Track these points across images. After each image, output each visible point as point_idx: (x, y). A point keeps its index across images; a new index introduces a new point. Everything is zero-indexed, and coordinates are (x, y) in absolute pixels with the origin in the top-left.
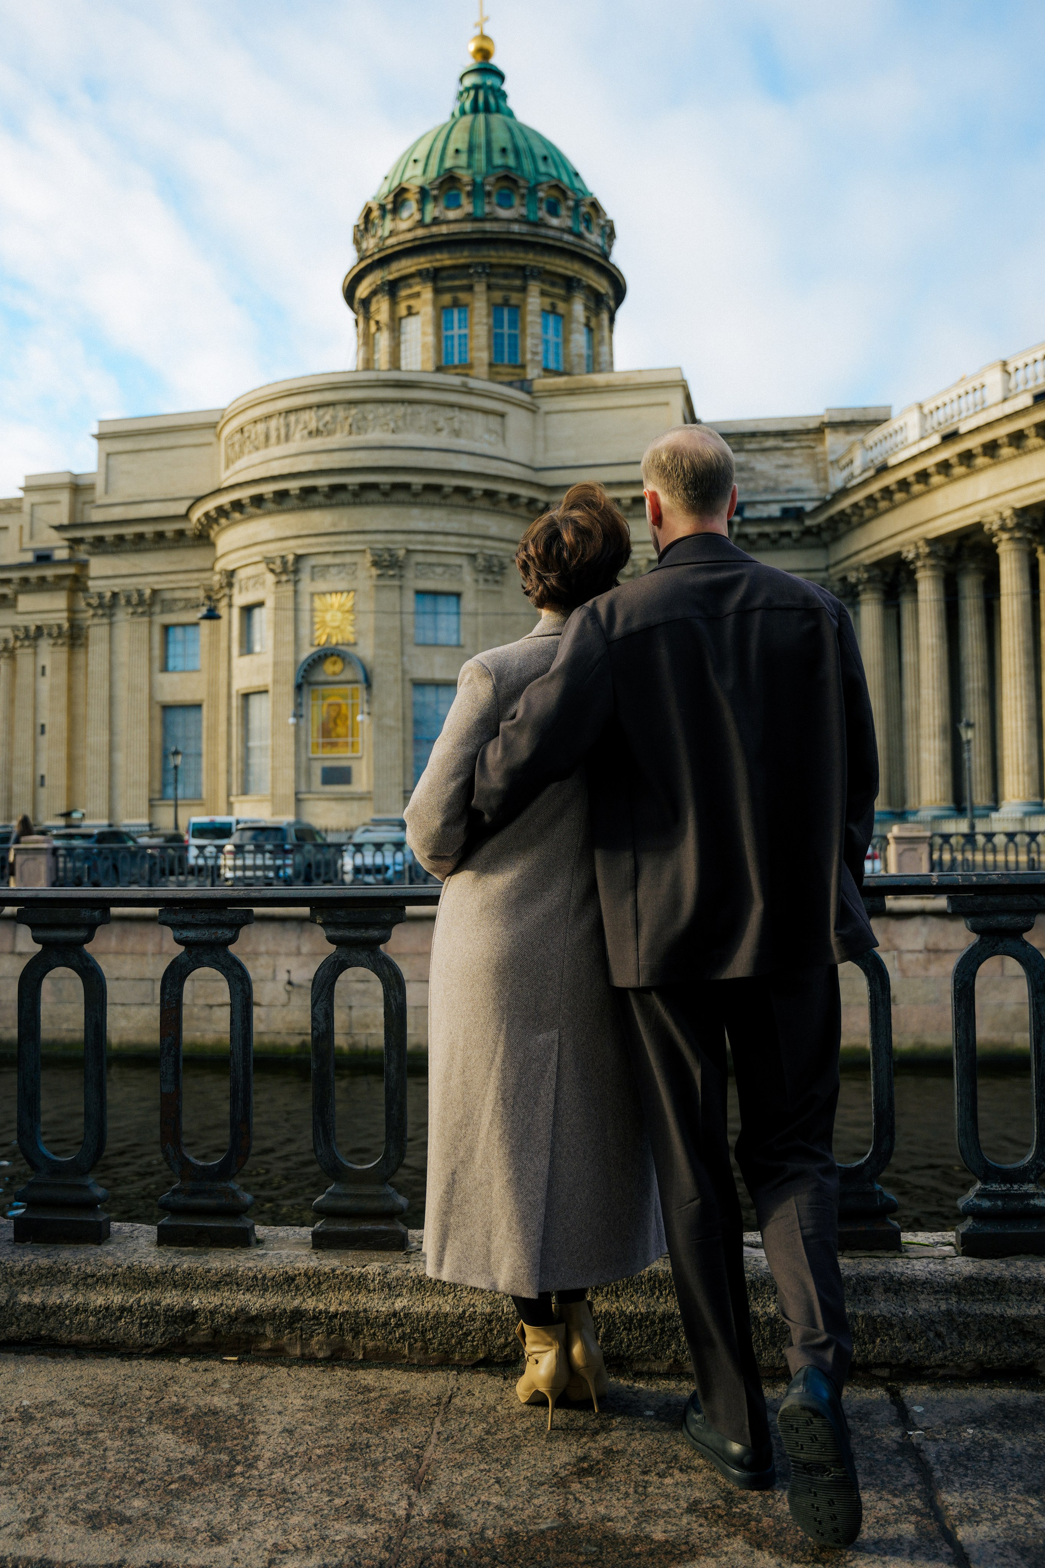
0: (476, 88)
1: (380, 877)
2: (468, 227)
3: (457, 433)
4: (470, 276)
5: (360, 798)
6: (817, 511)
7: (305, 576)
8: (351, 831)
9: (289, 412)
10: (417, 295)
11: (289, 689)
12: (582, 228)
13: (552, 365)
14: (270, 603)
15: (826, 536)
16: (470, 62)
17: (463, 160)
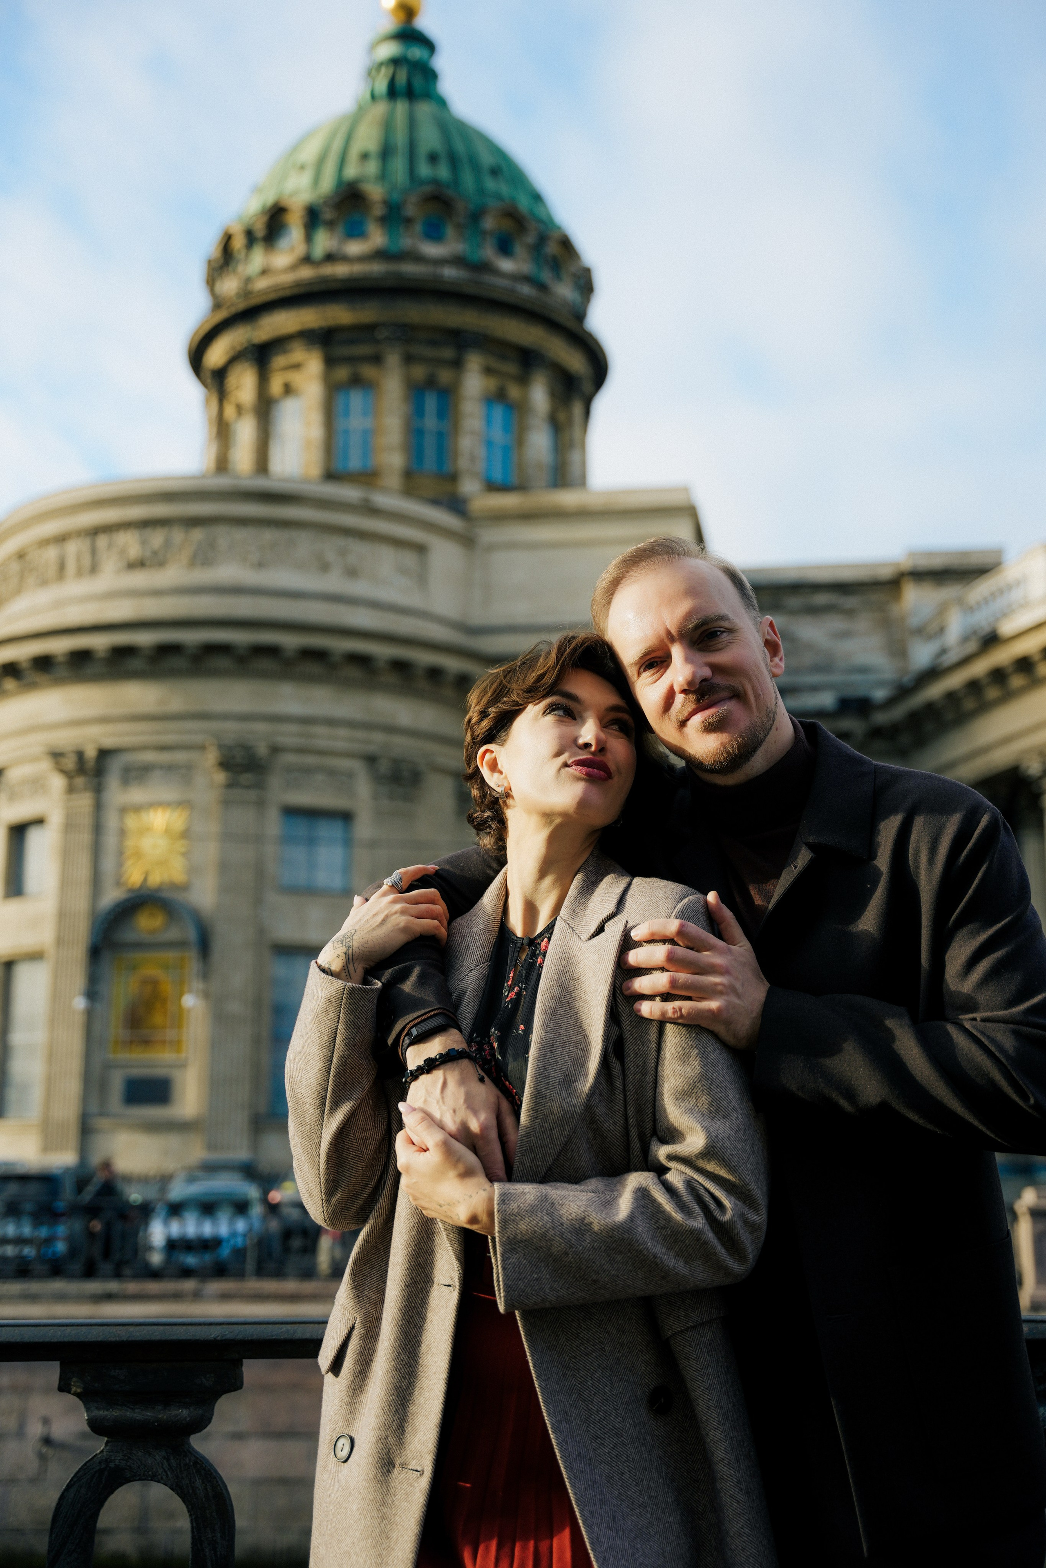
0: (395, 62)
1: (208, 1258)
2: (377, 268)
3: (352, 573)
4: (377, 342)
5: (182, 1127)
6: (891, 702)
7: (113, 782)
8: (165, 1180)
9: (95, 532)
10: (297, 366)
11: (78, 952)
12: (546, 276)
13: (498, 475)
14: (56, 820)
15: (905, 739)
16: (388, 24)
17: (372, 167)
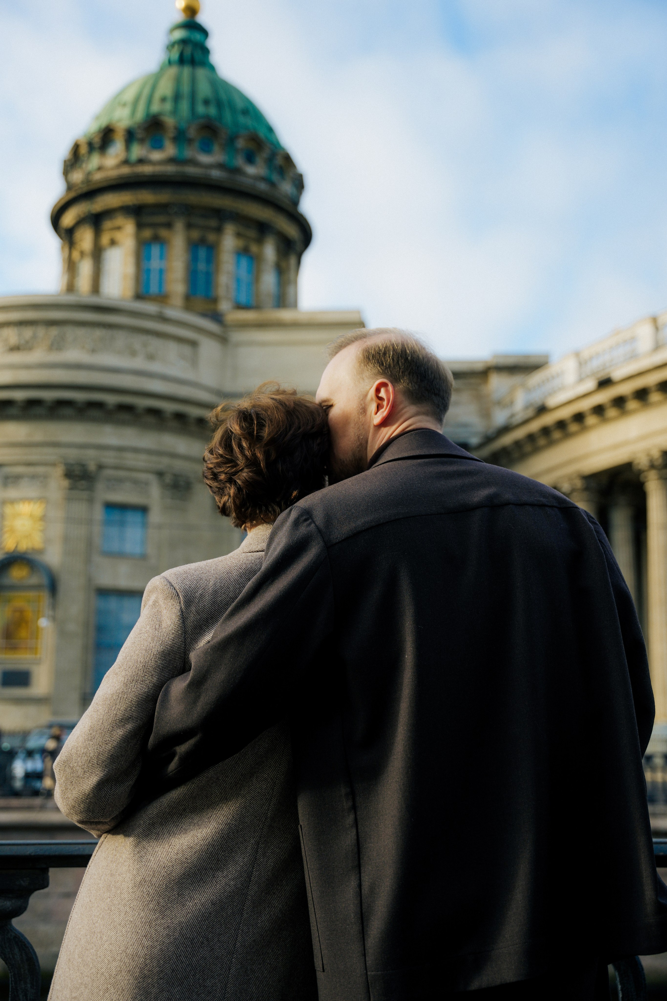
0: (184, 41)
2: (170, 169)
3: (151, 357)
4: (169, 215)
5: (37, 701)
6: (481, 446)
8: (25, 735)
10: (119, 228)
12: (275, 177)
13: (243, 299)
16: (179, 17)
17: (168, 106)
